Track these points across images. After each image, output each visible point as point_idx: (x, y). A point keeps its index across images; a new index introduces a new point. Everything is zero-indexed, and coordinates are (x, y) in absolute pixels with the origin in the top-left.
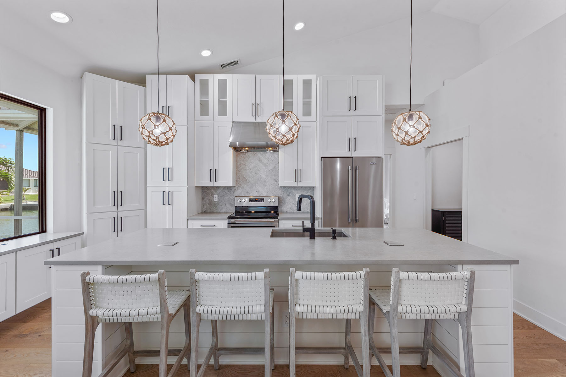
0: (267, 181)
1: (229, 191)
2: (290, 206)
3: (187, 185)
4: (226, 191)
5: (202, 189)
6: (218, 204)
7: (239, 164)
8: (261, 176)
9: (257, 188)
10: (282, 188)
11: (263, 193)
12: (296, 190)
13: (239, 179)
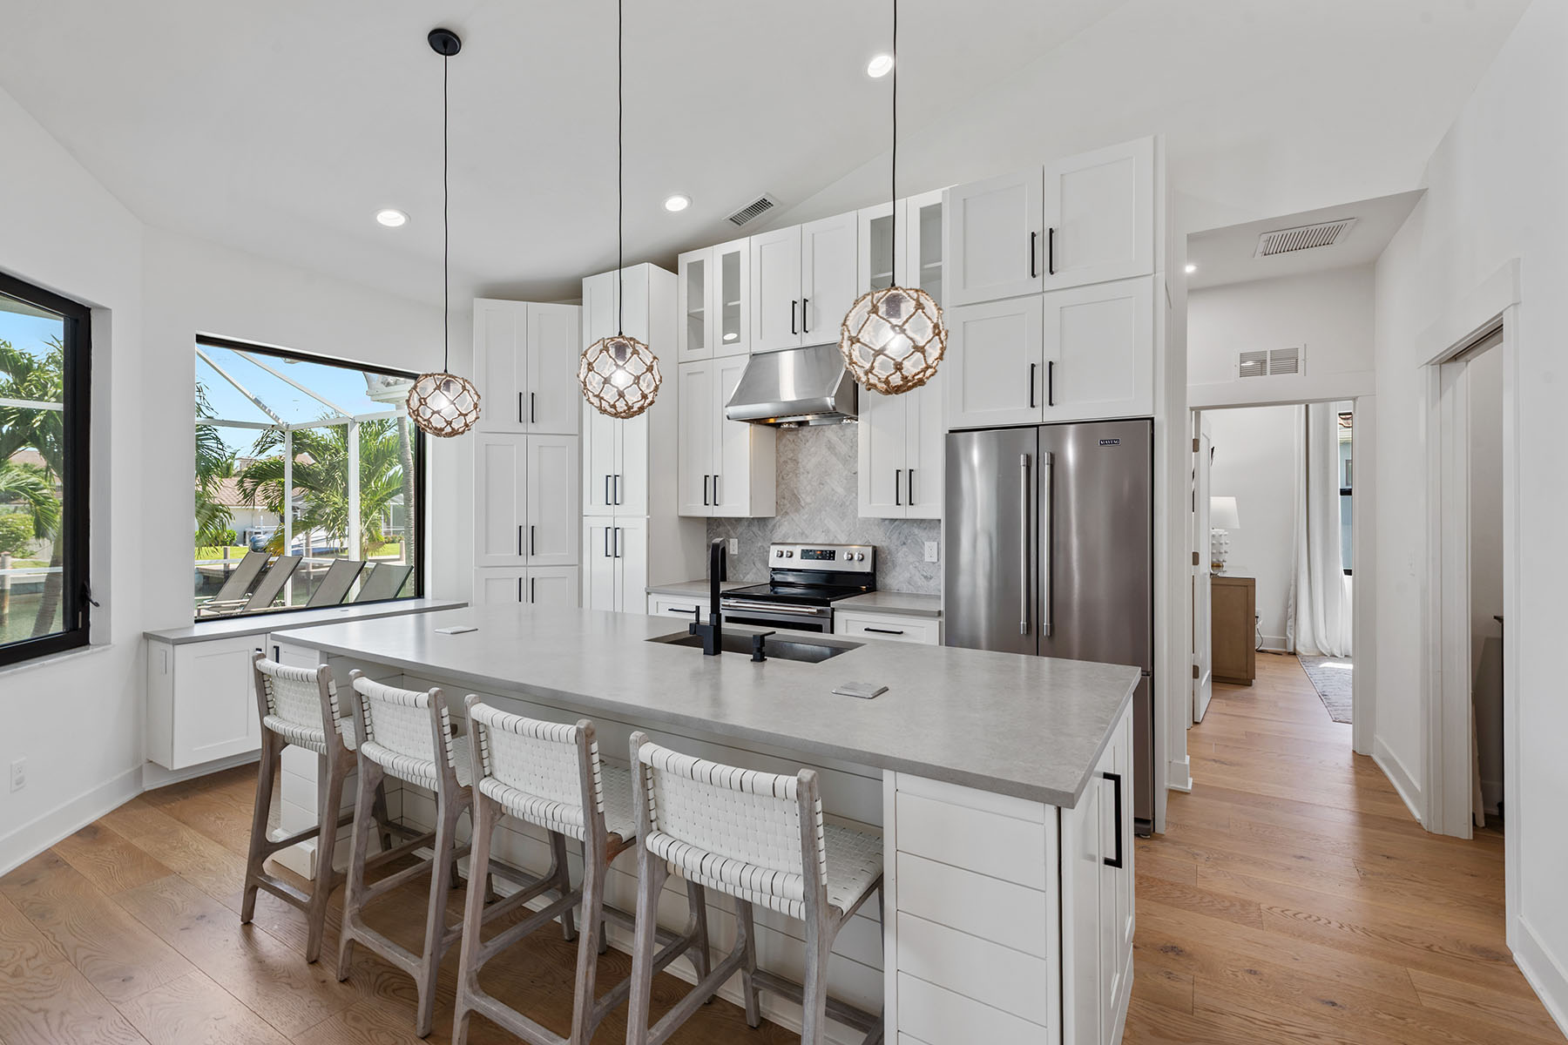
0: (848, 503)
1: (761, 529)
2: (907, 575)
3: (648, 513)
4: (755, 529)
5: (708, 524)
6: (739, 560)
7: (782, 460)
8: (833, 490)
9: (826, 522)
10: (887, 522)
11: (838, 536)
12: (925, 529)
13: (784, 498)
